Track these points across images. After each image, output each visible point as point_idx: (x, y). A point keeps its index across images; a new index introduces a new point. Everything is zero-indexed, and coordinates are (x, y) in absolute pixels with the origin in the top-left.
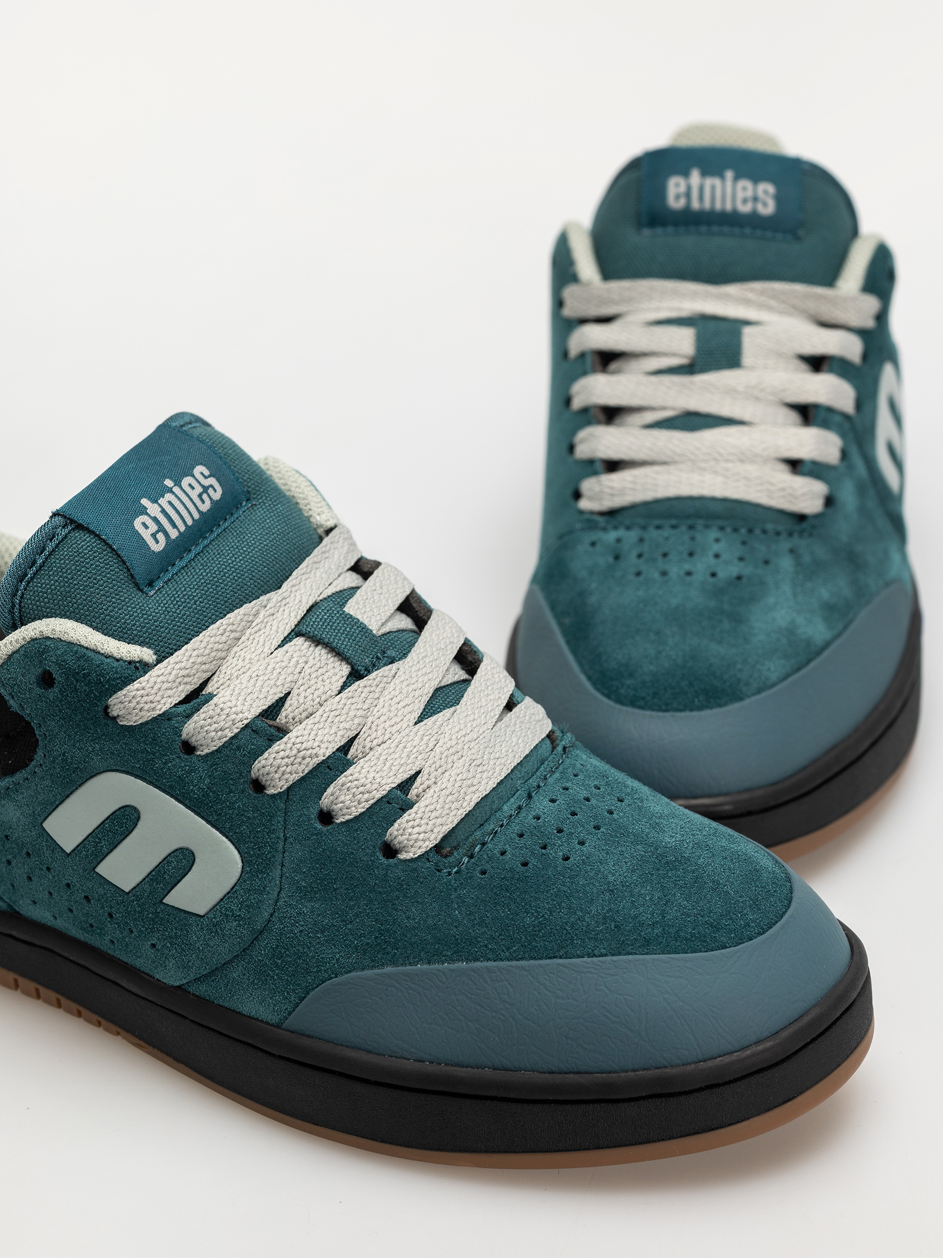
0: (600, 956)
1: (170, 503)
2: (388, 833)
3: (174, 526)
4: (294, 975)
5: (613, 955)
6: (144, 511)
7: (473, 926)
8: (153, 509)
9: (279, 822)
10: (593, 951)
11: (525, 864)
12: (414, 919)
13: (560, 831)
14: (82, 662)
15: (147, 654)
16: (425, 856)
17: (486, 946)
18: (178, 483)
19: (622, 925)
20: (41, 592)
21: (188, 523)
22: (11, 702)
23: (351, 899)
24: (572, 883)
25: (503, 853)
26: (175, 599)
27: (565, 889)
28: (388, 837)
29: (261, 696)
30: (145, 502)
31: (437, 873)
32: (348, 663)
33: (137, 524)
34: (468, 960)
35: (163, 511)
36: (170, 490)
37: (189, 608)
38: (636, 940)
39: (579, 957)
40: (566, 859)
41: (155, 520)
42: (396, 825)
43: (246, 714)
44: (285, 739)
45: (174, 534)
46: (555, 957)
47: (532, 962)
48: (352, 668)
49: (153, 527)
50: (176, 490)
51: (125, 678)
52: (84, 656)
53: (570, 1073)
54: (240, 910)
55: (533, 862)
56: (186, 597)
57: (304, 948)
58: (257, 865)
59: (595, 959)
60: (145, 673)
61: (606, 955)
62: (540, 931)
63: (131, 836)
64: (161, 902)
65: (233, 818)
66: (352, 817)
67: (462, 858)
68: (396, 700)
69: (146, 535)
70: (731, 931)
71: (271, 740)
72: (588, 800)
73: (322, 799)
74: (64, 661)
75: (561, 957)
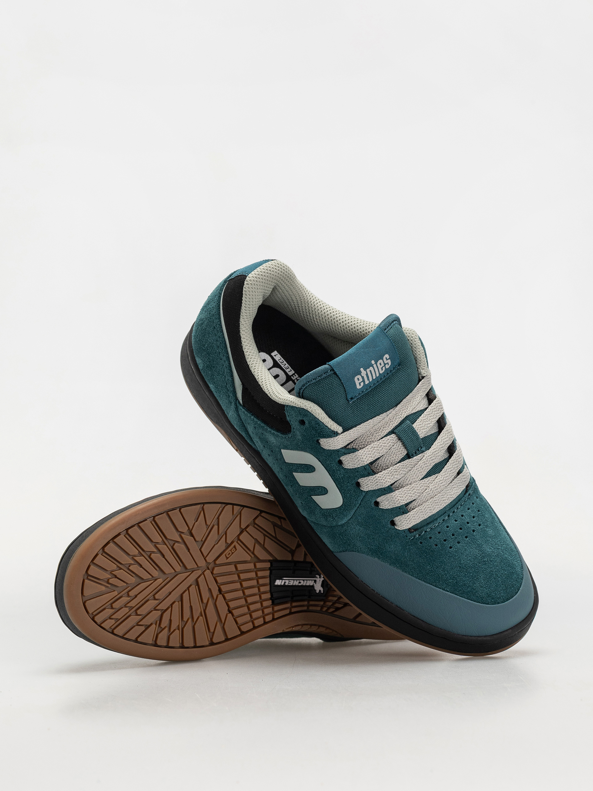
0: (446, 591)
1: (370, 371)
2: (395, 518)
3: (368, 379)
4: (344, 543)
5: (451, 593)
6: (360, 373)
7: (410, 561)
8: (363, 373)
9: (360, 499)
10: (445, 588)
11: (436, 545)
12: (391, 549)
13: (453, 535)
14: (317, 426)
15: (339, 429)
16: (404, 531)
17: (411, 570)
18: (376, 363)
19: (458, 582)
20: (313, 390)
21: (374, 378)
22: (288, 418)
23: (373, 533)
24: (449, 559)
25: (430, 538)
26: (358, 408)
27: (445, 560)
28: (394, 519)
29: (373, 456)
30: (362, 369)
31: (406, 537)
32: (407, 450)
33: (356, 379)
34: (403, 571)
35: (367, 374)
36: (372, 366)
37: (361, 413)
38: (460, 590)
39: (439, 588)
40: (451, 548)
41: (363, 377)
42: (399, 517)
43: (365, 462)
44: (374, 476)
45: (367, 382)
46: (431, 584)
47: (423, 582)
48: (408, 452)
49: (361, 380)
50: (375, 366)
51: (329, 436)
52: (318, 424)
53: (421, 620)
54: (336, 517)
55: (439, 546)
56: (362, 408)
57: (351, 538)
58: (347, 508)
59: (444, 591)
60: (337, 436)
61: (448, 591)
62: (430, 573)
63: (309, 474)
64: (310, 496)
65: (346, 490)
66: (385, 508)
67: (416, 535)
68: (418, 470)
69: (357, 383)
70: (493, 599)
71: (369, 475)
72: (468, 523)
73: (378, 499)
74: (311, 422)
75: (433, 585)
